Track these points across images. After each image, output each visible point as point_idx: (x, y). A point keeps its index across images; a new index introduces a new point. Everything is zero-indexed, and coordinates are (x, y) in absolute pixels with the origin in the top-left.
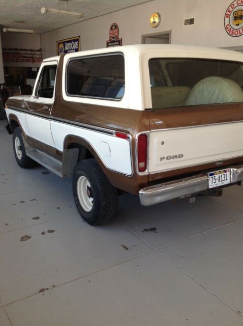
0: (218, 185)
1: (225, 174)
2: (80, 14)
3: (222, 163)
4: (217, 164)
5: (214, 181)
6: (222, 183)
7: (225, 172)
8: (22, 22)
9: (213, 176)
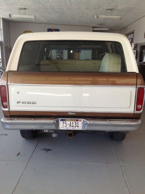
0: (69, 129)
1: (77, 122)
2: (120, 17)
3: (74, 114)
4: (69, 113)
5: (66, 125)
6: (73, 128)
7: (77, 120)
8: (102, 24)
9: (65, 122)
